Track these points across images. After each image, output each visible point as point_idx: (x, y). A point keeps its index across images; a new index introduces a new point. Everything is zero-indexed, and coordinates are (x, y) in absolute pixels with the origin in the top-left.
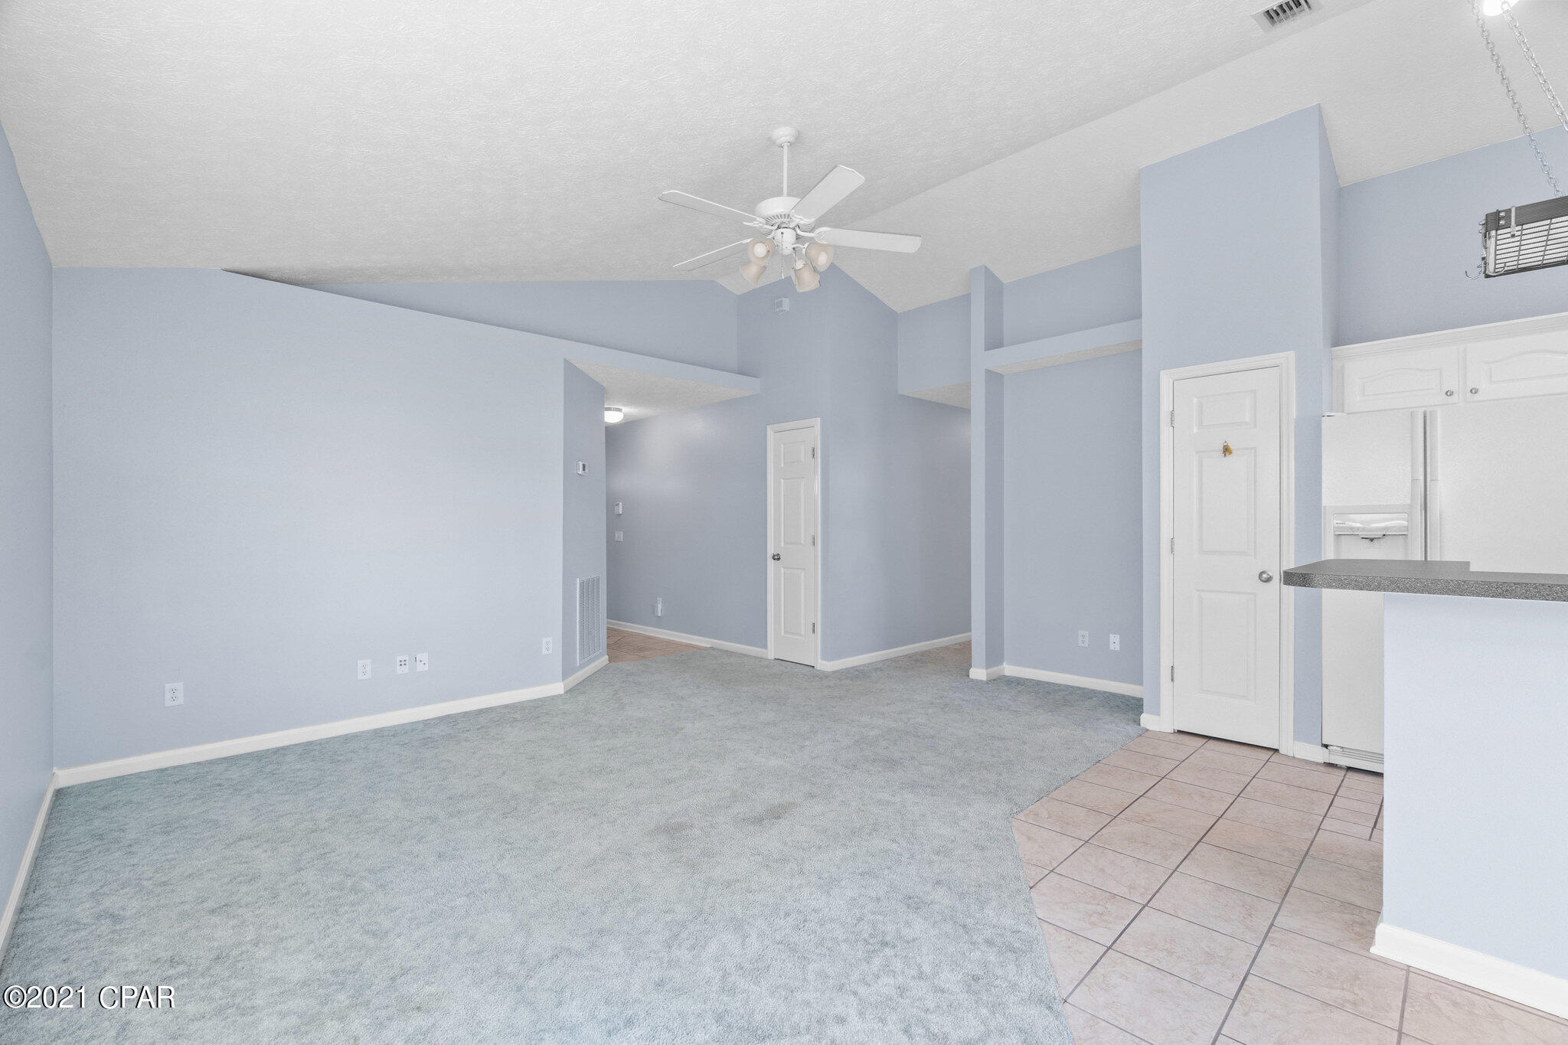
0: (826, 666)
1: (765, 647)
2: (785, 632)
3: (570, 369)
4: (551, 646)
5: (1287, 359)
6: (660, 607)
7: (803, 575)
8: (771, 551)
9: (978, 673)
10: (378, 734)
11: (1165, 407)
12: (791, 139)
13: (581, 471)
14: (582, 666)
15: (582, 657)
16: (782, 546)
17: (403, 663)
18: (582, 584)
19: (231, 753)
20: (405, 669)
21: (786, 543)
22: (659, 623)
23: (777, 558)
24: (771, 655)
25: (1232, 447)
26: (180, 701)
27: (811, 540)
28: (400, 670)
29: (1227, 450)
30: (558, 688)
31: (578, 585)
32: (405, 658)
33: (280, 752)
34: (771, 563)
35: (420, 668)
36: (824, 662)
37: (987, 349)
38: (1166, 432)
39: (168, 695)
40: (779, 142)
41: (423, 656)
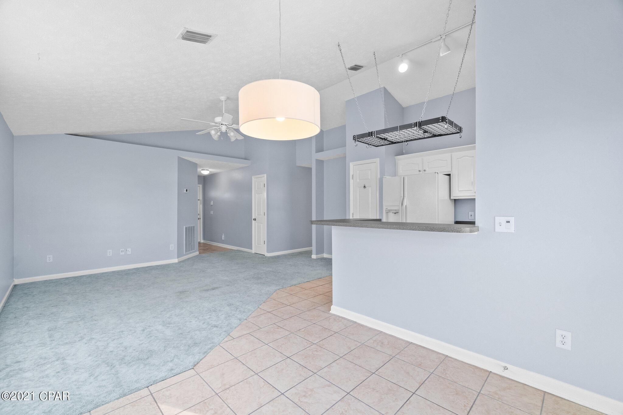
0: (268, 255)
1: (251, 249)
2: (258, 244)
3: (180, 159)
4: (173, 247)
5: (378, 160)
6: (223, 236)
7: (262, 225)
8: (253, 217)
9: (314, 256)
10: (114, 273)
11: (351, 173)
12: (225, 99)
13: (185, 191)
14: (186, 255)
15: (186, 251)
16: (256, 215)
17: (122, 251)
18: (186, 228)
19: (67, 277)
20: (123, 253)
21: (258, 215)
22: (223, 242)
23: (255, 220)
24: (253, 252)
25: (366, 186)
26: (51, 261)
27: (264, 214)
28: (121, 254)
29: (364, 187)
30: (176, 261)
31: (184, 229)
32: (124, 250)
33: (81, 277)
34: (253, 221)
35: (128, 253)
36: (267, 253)
37: (316, 152)
38: (351, 181)
39: (48, 259)
40: (222, 100)
41: (129, 250)
